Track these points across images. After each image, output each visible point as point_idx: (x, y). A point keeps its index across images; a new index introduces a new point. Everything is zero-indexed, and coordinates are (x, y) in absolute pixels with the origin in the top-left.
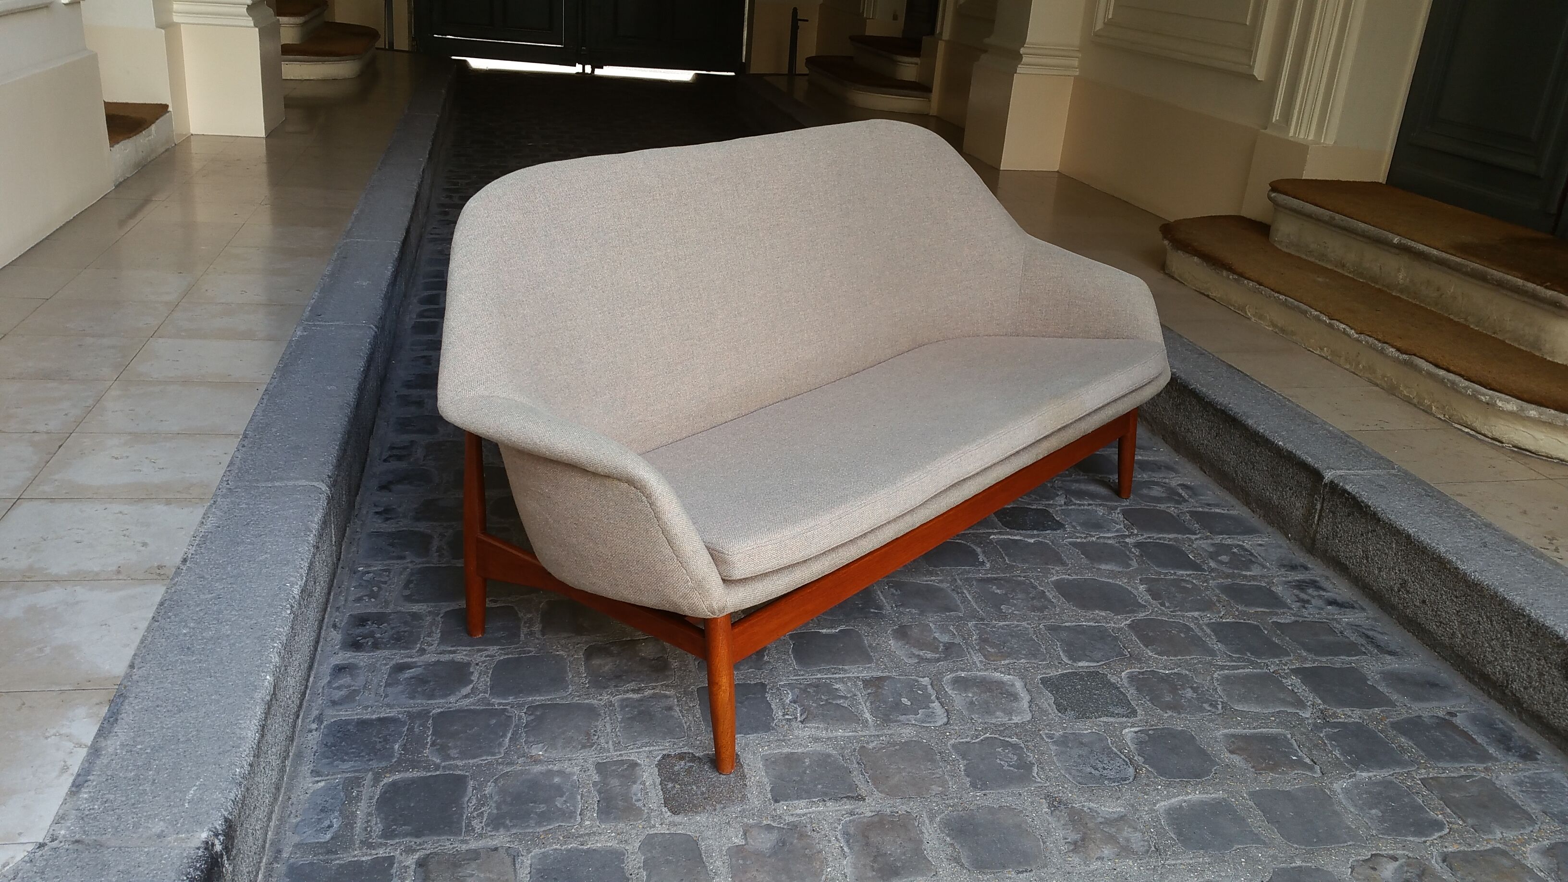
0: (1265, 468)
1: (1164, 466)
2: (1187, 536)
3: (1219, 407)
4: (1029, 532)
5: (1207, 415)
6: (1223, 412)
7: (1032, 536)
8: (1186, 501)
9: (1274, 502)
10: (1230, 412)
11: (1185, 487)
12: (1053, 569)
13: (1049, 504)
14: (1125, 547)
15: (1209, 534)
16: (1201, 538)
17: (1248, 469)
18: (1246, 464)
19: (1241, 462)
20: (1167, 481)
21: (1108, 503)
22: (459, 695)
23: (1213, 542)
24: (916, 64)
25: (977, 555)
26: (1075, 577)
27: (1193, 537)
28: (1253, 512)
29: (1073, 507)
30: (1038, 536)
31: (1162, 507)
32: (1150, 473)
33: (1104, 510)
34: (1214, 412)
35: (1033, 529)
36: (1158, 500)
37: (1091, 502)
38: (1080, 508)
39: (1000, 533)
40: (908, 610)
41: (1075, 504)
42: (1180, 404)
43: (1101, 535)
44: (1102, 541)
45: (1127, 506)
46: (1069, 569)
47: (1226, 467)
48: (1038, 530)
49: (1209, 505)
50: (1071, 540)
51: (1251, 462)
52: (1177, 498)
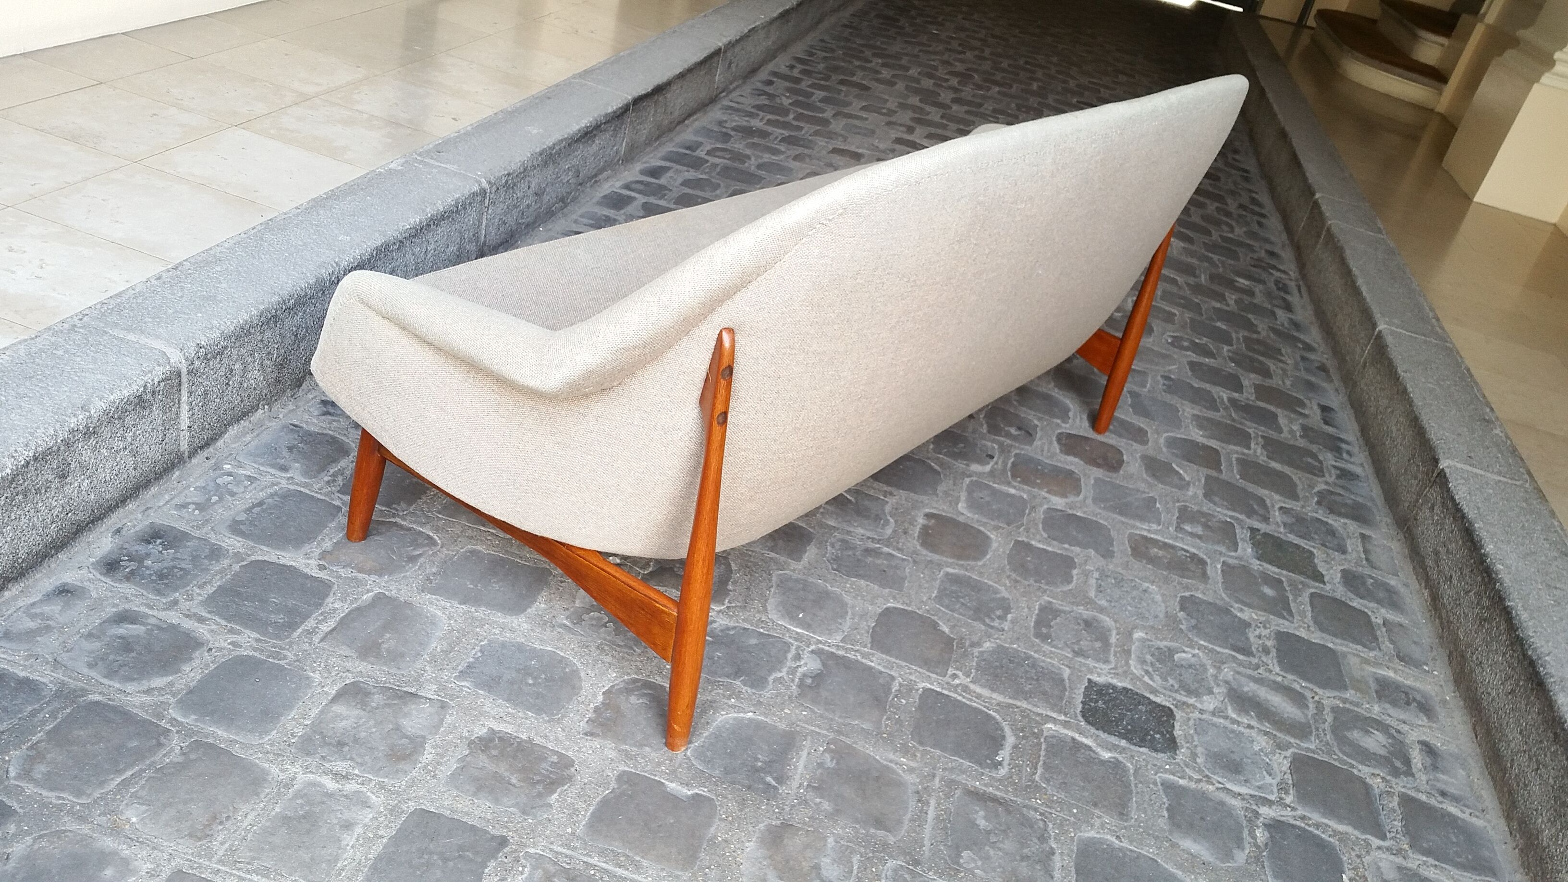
0: (1551, 781)
1: (1419, 703)
2: (1369, 837)
3: (1530, 653)
4: (1113, 739)
5: (1512, 656)
6: (1532, 664)
7: (1113, 748)
8: (1409, 773)
9: (1543, 840)
10: (1542, 669)
11: (1428, 749)
12: (1099, 817)
13: (1184, 703)
14: (1250, 821)
15: (1406, 847)
16: (1388, 849)
17: (1529, 766)
18: (1530, 758)
19: (1525, 752)
20: (1405, 728)
21: (1278, 734)
22: (145, 685)
23: (1404, 863)
24: (1442, 45)
25: (1001, 746)
26: (1125, 844)
27: (1376, 842)
28: (1511, 833)
29: (1222, 721)
30: (1123, 750)
31: (1363, 771)
32: (1387, 706)
33: (1267, 743)
34: (1521, 657)
35: (1122, 736)
36: (1365, 756)
37: (1254, 723)
38: (1230, 726)
39: (1066, 724)
40: (818, 800)
41: (1226, 718)
42: (1485, 620)
43: (1228, 786)
44: (1222, 796)
45: (1308, 749)
46: (1125, 828)
47: (1502, 746)
48: (1130, 740)
49: (1443, 794)
50: (1171, 777)
51: (1537, 760)
52: (1398, 764)
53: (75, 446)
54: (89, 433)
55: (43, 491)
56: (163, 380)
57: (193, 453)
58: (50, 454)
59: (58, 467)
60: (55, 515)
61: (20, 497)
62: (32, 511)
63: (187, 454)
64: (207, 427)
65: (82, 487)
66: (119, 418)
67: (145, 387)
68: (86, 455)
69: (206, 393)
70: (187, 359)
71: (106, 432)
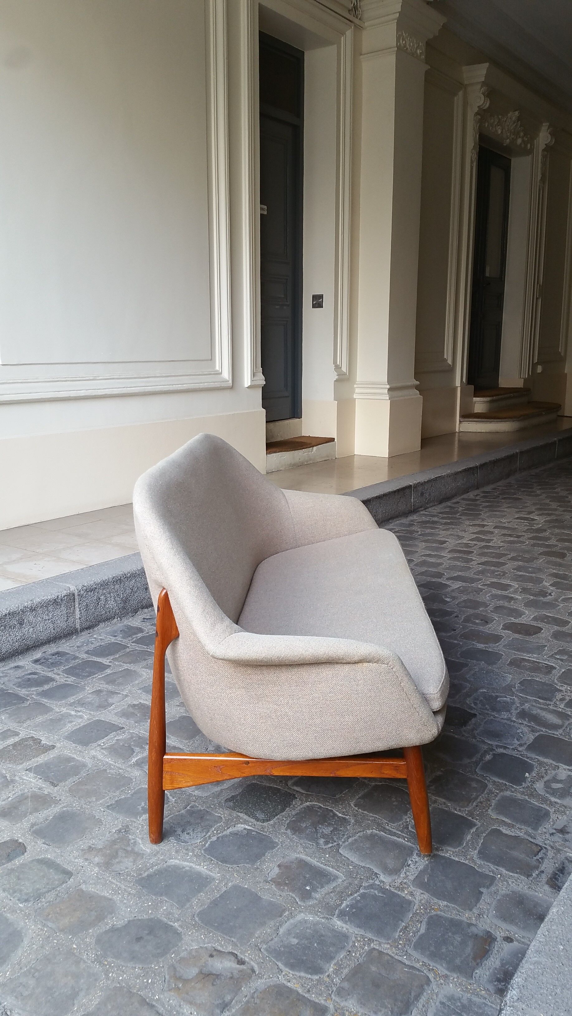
53: (26, 613)
54: (33, 609)
55: (12, 628)
56: (66, 596)
57: (82, 630)
58: (15, 613)
59: (19, 620)
60: (17, 639)
61: (3, 628)
62: (8, 635)
63: (79, 630)
64: (89, 620)
65: (30, 631)
66: (46, 607)
67: (58, 597)
68: (31, 618)
69: (87, 605)
70: (78, 590)
71: (40, 611)
